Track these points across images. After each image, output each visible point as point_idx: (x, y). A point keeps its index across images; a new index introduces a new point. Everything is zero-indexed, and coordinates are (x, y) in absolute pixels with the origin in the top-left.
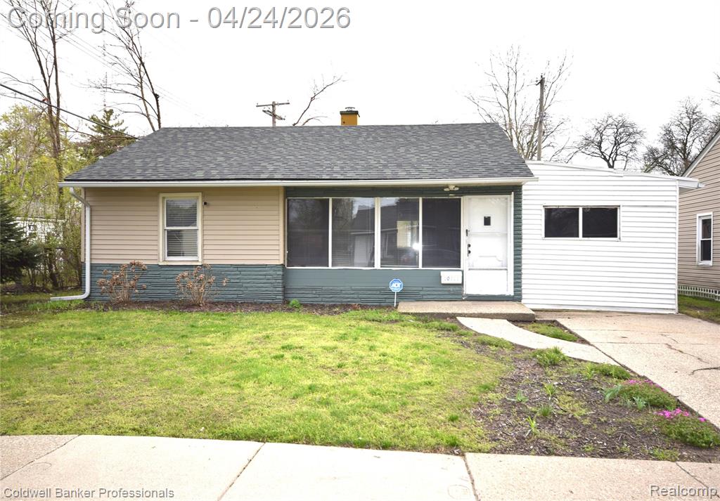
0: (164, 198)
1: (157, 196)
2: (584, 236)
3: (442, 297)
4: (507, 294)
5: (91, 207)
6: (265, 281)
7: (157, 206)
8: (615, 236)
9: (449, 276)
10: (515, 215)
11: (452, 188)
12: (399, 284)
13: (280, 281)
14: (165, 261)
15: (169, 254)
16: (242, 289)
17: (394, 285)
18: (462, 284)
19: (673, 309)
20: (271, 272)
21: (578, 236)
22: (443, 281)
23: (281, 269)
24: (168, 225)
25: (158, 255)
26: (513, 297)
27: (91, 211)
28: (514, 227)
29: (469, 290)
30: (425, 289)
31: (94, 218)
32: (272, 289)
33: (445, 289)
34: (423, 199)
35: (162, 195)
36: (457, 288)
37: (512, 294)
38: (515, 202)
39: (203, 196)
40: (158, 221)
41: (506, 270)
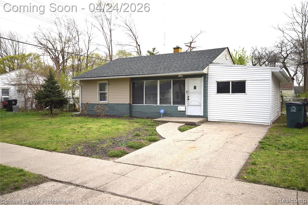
0: (98, 83)
1: (96, 82)
2: (232, 93)
3: (178, 115)
4: (201, 115)
5: (81, 86)
6: (124, 109)
7: (97, 85)
8: (245, 92)
9: (181, 108)
10: (204, 85)
11: (180, 76)
12: (163, 111)
13: (128, 109)
14: (99, 102)
15: (100, 100)
16: (118, 111)
17: (161, 111)
18: (185, 111)
19: (269, 123)
20: (126, 106)
21: (230, 93)
22: (179, 110)
23: (129, 105)
24: (100, 91)
25: (97, 100)
26: (203, 116)
27: (81, 87)
28: (204, 89)
29: (188, 113)
30: (173, 112)
31: (82, 89)
32: (126, 112)
33: (180, 113)
34: (173, 80)
35: (98, 82)
36: (184, 113)
37: (203, 115)
38: (204, 80)
39: (108, 82)
40: (97, 90)
41: (201, 106)
